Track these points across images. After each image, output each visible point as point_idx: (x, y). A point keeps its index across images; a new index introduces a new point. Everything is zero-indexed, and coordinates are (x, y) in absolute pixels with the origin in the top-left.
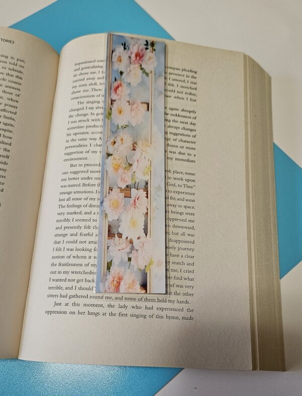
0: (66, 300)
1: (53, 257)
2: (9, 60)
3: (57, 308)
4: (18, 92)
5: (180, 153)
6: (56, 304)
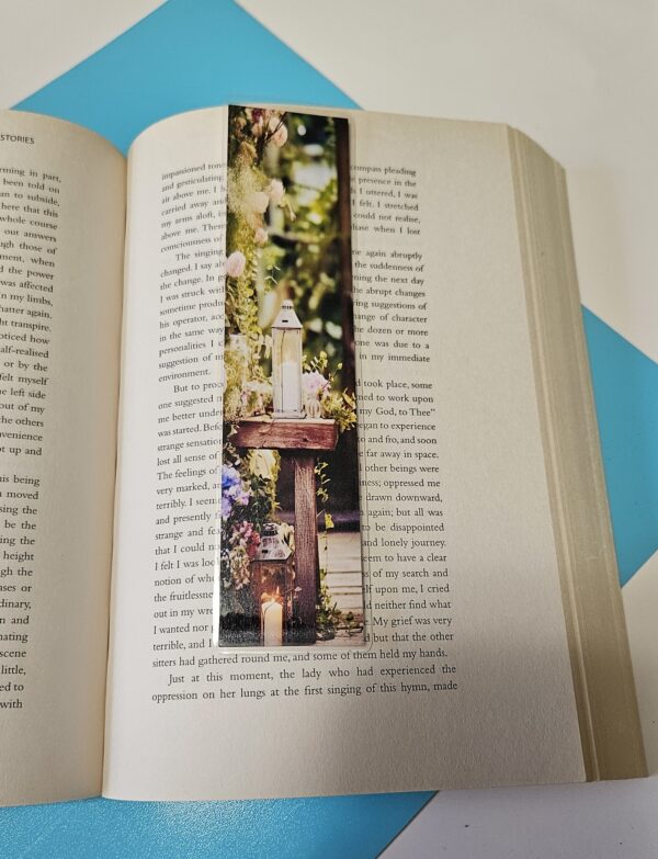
0: (193, 670)
1: (157, 583)
2: (27, 178)
3: (177, 688)
4: (52, 245)
5: (397, 344)
6: (173, 680)
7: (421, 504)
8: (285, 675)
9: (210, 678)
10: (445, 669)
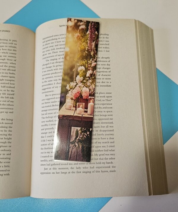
0: (50, 167)
2: (8, 42)
3: (46, 171)
4: (15, 59)
5: (102, 82)
6: (45, 169)
7: (108, 124)
8: (72, 168)
9: (54, 169)
10: (113, 167)
